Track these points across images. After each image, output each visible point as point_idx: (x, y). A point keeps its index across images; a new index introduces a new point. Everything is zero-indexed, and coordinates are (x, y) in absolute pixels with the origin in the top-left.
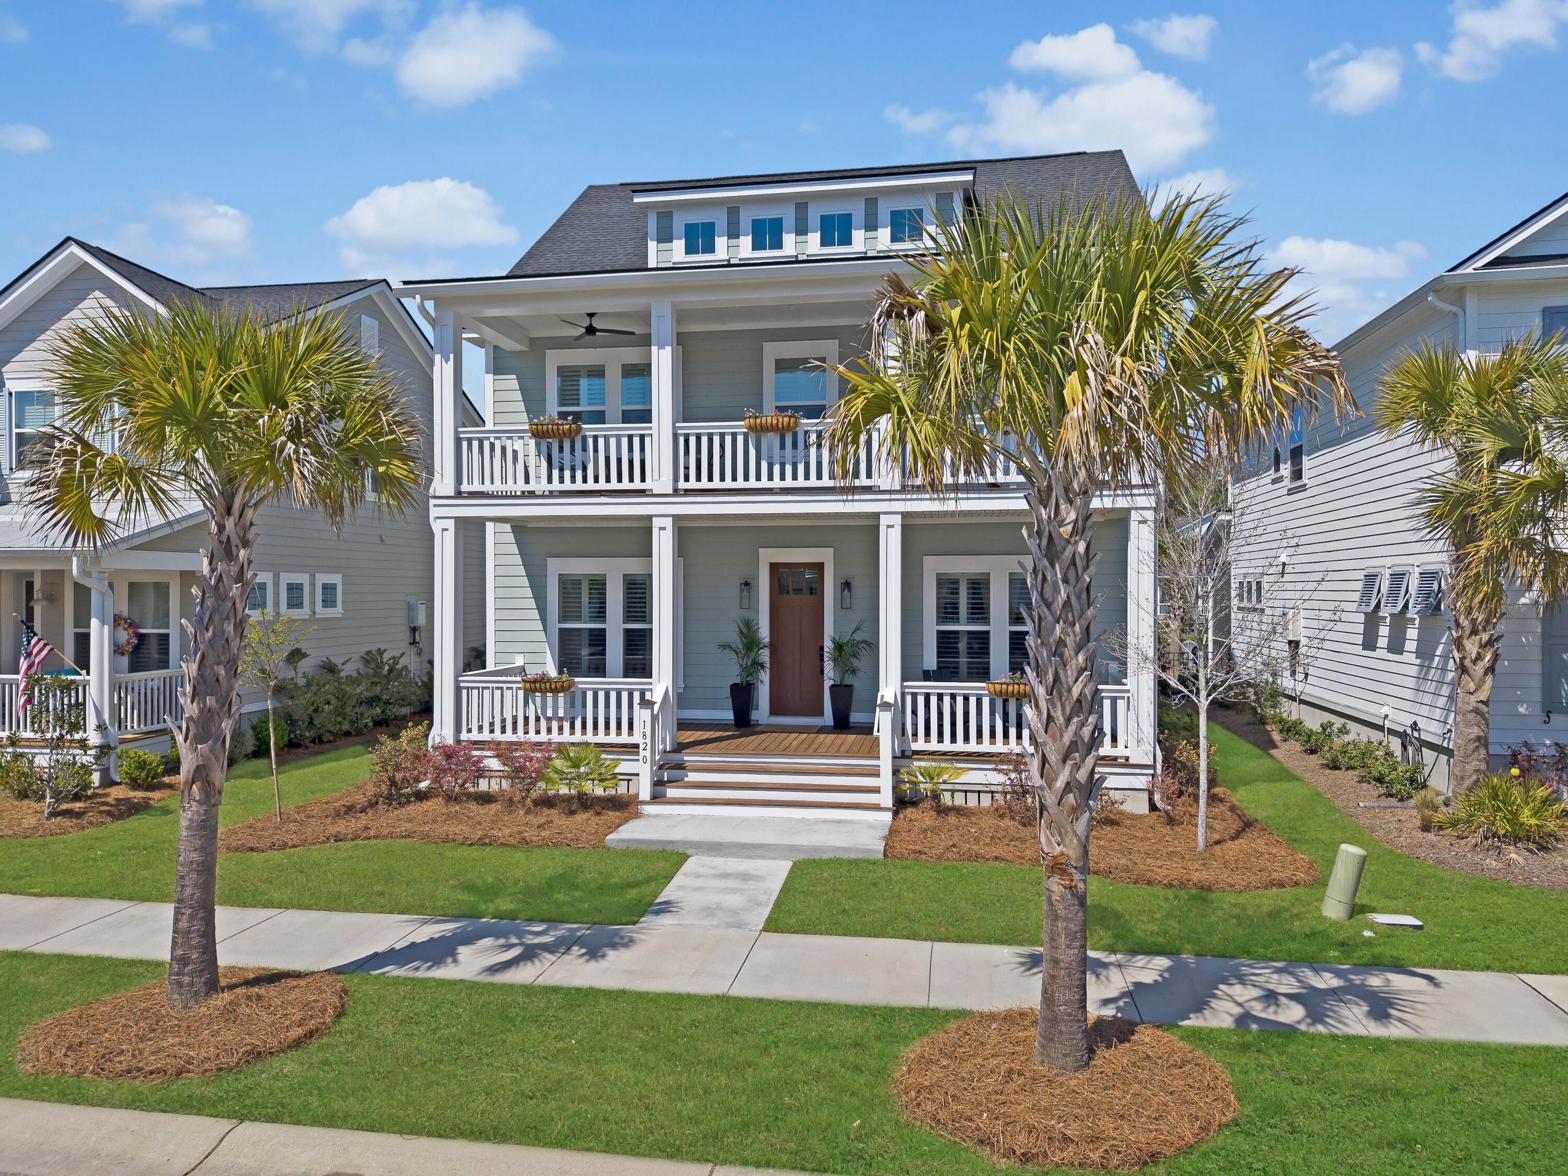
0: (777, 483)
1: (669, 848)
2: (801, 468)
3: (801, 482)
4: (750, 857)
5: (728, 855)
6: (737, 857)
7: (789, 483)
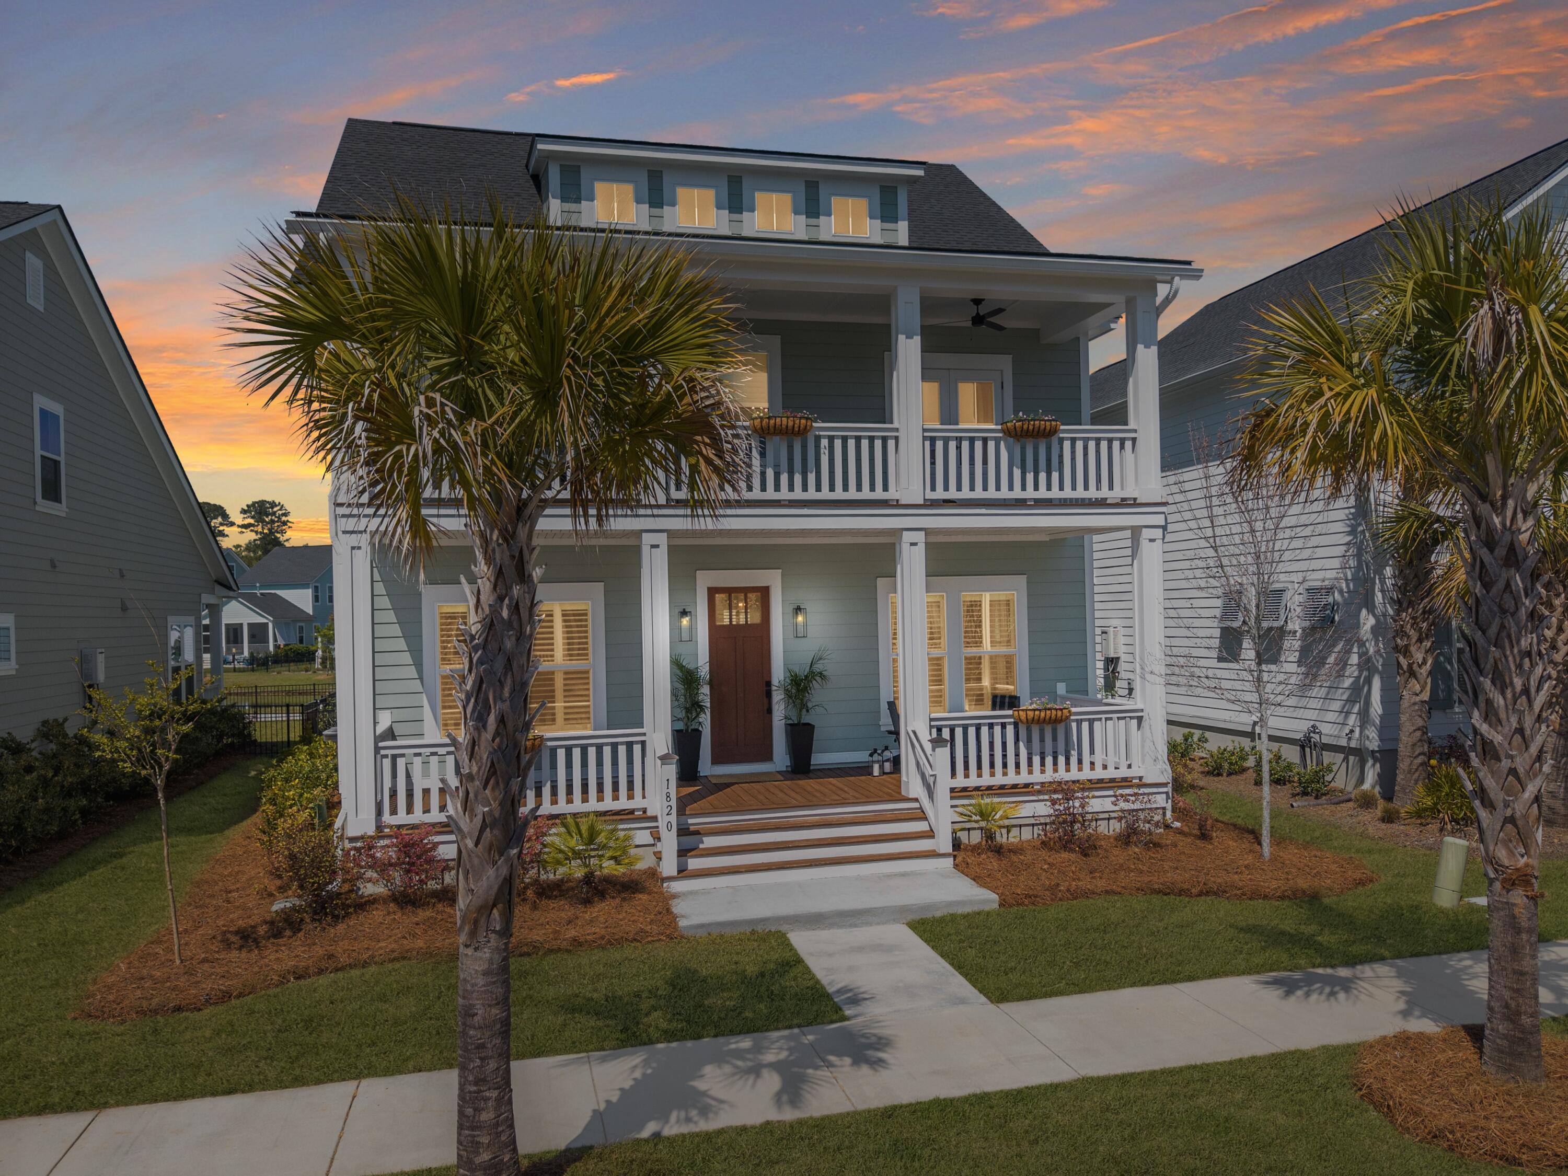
0: (784, 494)
1: (759, 928)
2: (812, 477)
3: (812, 494)
4: (856, 926)
5: (832, 926)
6: (841, 927)
7: (798, 494)
